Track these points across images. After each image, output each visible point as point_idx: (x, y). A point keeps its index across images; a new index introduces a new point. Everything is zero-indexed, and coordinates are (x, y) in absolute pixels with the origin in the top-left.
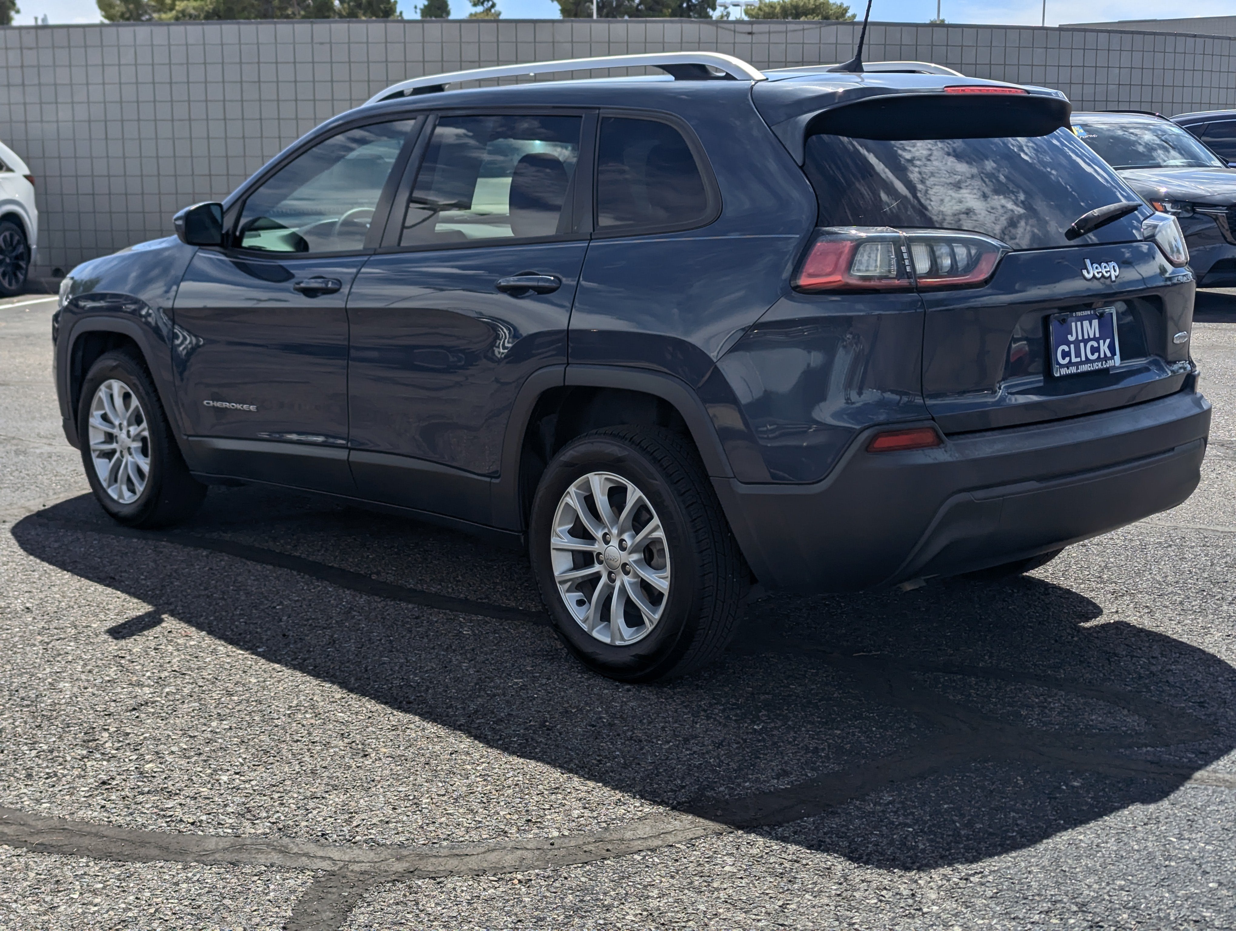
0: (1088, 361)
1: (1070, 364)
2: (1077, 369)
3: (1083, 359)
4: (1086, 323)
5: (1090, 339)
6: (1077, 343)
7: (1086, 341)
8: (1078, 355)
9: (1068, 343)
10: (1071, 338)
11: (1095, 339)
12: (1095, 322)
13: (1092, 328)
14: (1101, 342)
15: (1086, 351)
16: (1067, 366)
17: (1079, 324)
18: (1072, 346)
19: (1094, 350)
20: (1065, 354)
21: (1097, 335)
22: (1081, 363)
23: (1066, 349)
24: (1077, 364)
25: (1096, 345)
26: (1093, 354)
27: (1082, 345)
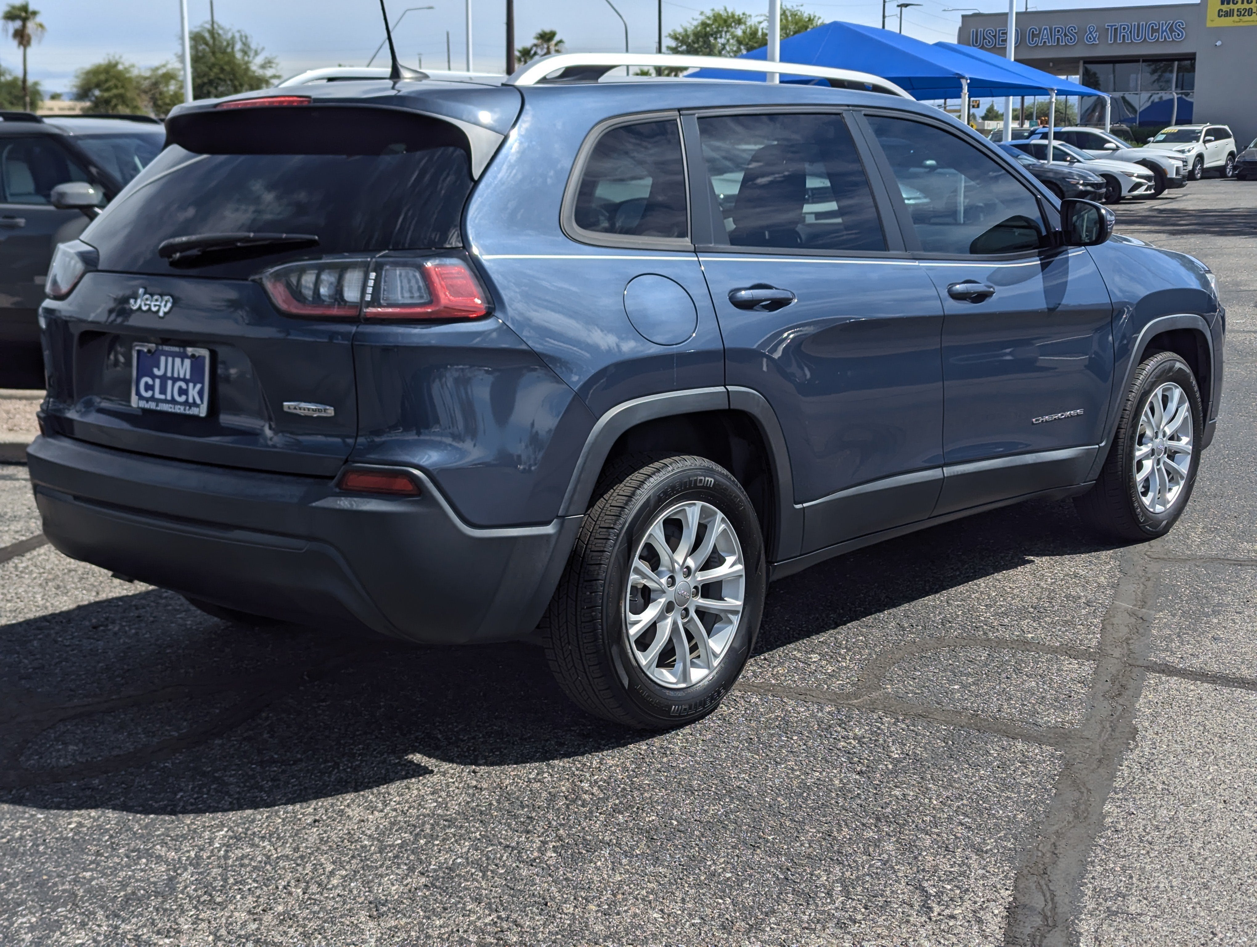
0: (173, 401)
1: (152, 398)
2: (157, 406)
3: (169, 398)
4: (178, 361)
5: (179, 379)
6: (164, 379)
7: (175, 380)
8: (163, 391)
9: (153, 377)
10: (156, 371)
11: (184, 380)
12: (187, 362)
13: (183, 368)
14: (191, 385)
15: (172, 390)
16: (147, 400)
17: (170, 359)
18: (158, 381)
19: (182, 392)
20: (148, 387)
21: (188, 377)
22: (165, 401)
23: (150, 381)
24: (158, 401)
25: (184, 386)
26: (180, 395)
27: (170, 383)
